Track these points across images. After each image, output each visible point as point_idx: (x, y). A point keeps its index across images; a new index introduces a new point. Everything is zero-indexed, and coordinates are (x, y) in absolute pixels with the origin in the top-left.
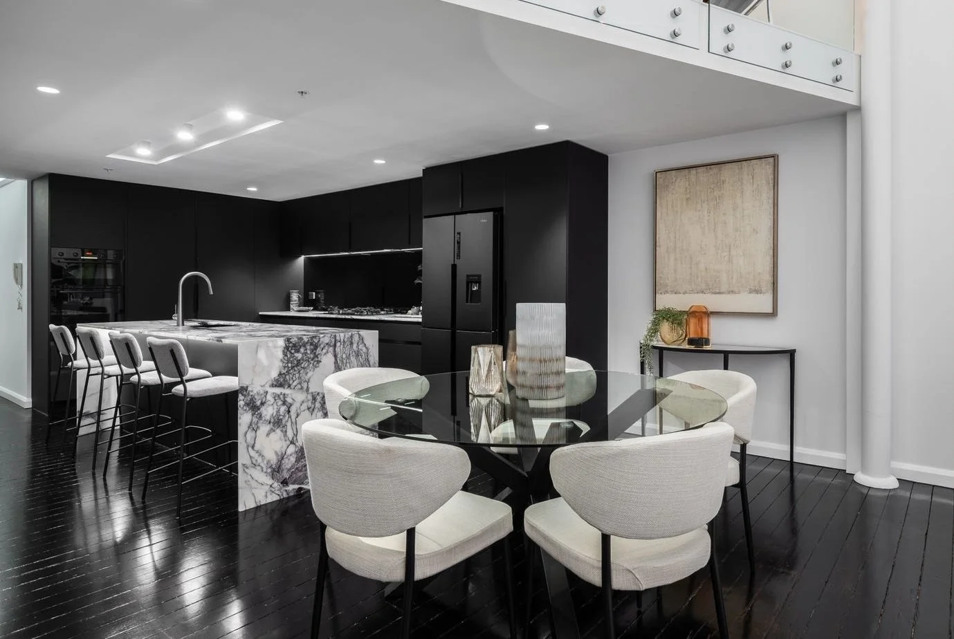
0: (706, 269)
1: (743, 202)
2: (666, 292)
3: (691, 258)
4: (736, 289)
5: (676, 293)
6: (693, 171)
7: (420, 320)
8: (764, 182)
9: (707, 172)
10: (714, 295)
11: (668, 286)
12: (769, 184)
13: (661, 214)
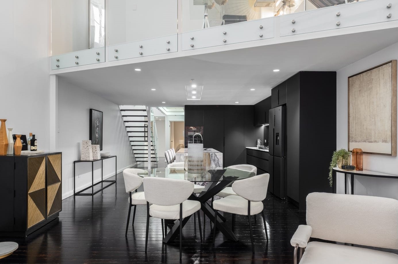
0: (366, 129)
1: (380, 90)
2: (353, 141)
3: (361, 123)
4: (377, 140)
5: (356, 142)
6: (361, 75)
7: (268, 151)
8: (388, 77)
9: (366, 75)
10: (369, 143)
11: (353, 138)
12: (390, 78)
13: (351, 99)
